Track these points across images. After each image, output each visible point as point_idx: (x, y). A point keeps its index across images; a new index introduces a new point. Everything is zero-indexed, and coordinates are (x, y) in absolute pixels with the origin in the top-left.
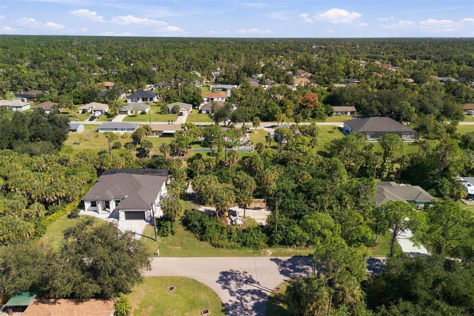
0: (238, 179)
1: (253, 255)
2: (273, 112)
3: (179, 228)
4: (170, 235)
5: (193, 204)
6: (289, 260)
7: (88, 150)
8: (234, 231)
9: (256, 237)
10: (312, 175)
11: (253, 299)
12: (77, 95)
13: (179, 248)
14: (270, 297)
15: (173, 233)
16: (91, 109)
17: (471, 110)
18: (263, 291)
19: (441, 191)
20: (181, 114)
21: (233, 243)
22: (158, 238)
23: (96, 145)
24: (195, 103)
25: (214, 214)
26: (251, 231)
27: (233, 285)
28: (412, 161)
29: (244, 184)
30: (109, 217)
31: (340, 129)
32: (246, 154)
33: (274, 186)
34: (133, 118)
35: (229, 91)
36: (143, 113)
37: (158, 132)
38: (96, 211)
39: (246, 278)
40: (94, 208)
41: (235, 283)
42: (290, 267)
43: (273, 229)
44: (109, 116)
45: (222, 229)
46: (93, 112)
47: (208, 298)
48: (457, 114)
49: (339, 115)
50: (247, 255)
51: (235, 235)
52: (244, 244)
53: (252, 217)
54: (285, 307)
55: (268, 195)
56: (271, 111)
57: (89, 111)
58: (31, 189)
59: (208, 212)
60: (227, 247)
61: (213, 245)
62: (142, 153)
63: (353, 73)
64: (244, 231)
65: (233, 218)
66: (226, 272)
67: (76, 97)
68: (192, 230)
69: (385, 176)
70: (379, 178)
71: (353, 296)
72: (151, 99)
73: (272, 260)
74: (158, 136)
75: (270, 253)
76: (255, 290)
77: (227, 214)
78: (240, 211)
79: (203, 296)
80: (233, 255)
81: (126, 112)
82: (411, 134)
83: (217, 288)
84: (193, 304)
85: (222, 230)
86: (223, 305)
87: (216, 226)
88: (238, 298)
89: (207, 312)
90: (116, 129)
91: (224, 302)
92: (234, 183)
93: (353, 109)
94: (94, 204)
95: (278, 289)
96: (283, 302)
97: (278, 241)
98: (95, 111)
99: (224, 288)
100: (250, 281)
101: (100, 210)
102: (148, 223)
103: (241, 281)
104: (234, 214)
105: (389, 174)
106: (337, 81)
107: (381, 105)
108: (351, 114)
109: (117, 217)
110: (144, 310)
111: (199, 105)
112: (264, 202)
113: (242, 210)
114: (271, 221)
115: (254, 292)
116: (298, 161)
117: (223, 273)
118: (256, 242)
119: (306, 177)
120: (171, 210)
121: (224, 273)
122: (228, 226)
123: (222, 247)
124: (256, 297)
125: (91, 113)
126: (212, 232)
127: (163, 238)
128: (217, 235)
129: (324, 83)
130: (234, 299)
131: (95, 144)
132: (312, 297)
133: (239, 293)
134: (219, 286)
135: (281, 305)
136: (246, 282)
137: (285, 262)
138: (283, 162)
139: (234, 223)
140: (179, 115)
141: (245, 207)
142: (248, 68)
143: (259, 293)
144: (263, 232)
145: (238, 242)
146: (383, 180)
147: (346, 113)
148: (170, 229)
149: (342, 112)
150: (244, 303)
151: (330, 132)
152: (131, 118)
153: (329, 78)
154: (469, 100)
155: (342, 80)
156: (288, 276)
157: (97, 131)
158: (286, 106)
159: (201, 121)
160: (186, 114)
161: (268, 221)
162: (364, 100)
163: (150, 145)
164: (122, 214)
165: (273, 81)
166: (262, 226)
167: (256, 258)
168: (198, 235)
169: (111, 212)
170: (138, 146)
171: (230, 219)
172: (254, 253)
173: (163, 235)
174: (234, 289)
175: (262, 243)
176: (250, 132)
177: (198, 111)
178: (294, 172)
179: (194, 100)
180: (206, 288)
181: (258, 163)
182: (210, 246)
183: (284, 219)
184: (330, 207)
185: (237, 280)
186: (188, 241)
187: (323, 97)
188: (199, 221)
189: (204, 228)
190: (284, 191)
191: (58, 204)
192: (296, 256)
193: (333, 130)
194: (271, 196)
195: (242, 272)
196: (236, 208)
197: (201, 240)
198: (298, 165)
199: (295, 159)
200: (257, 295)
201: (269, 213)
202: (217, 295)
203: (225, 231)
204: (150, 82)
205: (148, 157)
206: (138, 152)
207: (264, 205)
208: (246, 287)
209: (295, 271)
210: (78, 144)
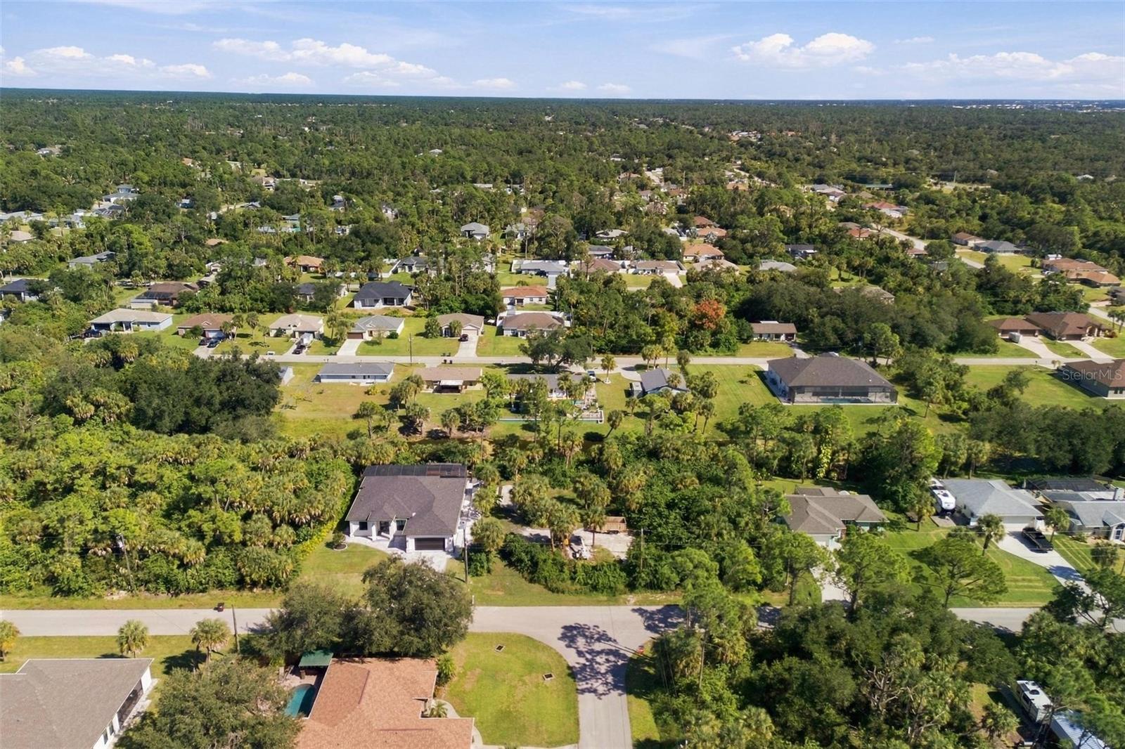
0: (583, 484)
1: (608, 603)
2: (638, 337)
3: (498, 564)
4: (485, 574)
5: (512, 525)
6: (659, 611)
7: (313, 421)
8: (580, 569)
9: (611, 579)
10: (699, 477)
11: (608, 661)
12: (258, 295)
13: (500, 593)
14: (631, 659)
15: (489, 571)
16: (293, 329)
17: (1016, 331)
18: (622, 652)
19: (902, 503)
20: (464, 338)
21: (578, 587)
22: (469, 577)
23: (322, 410)
24: (489, 312)
25: (548, 541)
26: (605, 568)
27: (581, 642)
28: (865, 452)
29: (592, 494)
30: (390, 546)
31: (761, 374)
32: (592, 428)
33: (639, 495)
34: (376, 347)
35: (552, 278)
36: (393, 336)
37: (430, 383)
38: (366, 537)
39: (599, 633)
40: (364, 532)
41: (584, 640)
42: (660, 621)
43: (636, 566)
44: (330, 343)
45: (563, 565)
46: (297, 334)
47: (549, 660)
48: (984, 342)
49: (765, 341)
50: (599, 603)
51: (581, 575)
52: (595, 588)
53: (605, 546)
54: (652, 671)
55: (628, 510)
56: (635, 337)
57: (289, 332)
58: (270, 503)
59: (538, 538)
60: (570, 593)
61: (550, 589)
62: (409, 426)
63: (807, 230)
64: (594, 568)
65: (576, 548)
66: (571, 626)
67: (256, 300)
68: (516, 566)
69: (822, 475)
70: (812, 478)
71: (736, 653)
72: (401, 301)
73: (634, 610)
74: (431, 391)
75: (633, 601)
76: (611, 650)
77: (566, 542)
78: (587, 537)
79: (543, 657)
80: (578, 604)
81: (360, 335)
82: (884, 391)
83: (560, 646)
84: (531, 667)
85: (562, 567)
86: (569, 668)
87: (554, 560)
88: (587, 660)
89: (550, 676)
90: (354, 377)
91: (571, 665)
92: (576, 490)
93: (791, 328)
94: (364, 526)
95: (642, 647)
96: (649, 665)
97: (643, 584)
98: (301, 333)
99: (568, 646)
100: (603, 637)
101: (374, 536)
102: (450, 556)
103: (592, 638)
104: (577, 540)
105: (828, 472)
106: (770, 254)
107: (842, 326)
108: (787, 338)
109: (403, 547)
110: (469, 673)
111: (495, 315)
112: (623, 521)
113: (590, 535)
114: (634, 554)
115: (609, 652)
116: (678, 451)
117: (565, 628)
118: (612, 585)
119: (689, 481)
120: (488, 537)
121: (568, 628)
122: (570, 561)
123: (563, 592)
124: (612, 658)
125: (293, 336)
126: (548, 570)
127: (476, 578)
128: (555, 573)
129: (745, 257)
130: (582, 661)
131: (321, 407)
132: (682, 652)
133: (590, 654)
134: (563, 644)
135: (646, 668)
136: (599, 640)
137: (653, 613)
138: (654, 454)
139: (578, 555)
140: (460, 340)
141: (594, 531)
142: (587, 219)
143: (616, 653)
144: (621, 570)
145: (586, 584)
146: (817, 483)
147: (778, 336)
148: (485, 565)
149: (769, 335)
150: (596, 666)
151: (742, 382)
152: (370, 347)
153: (754, 246)
154: (1020, 306)
155: (781, 248)
156: (657, 632)
157: (318, 379)
158: (662, 326)
159: (504, 354)
160: (473, 337)
161: (629, 553)
162: (813, 311)
163: (424, 413)
164: (411, 543)
165: (640, 252)
166: (620, 561)
167: (612, 607)
168: (526, 574)
169: (391, 537)
170: (401, 412)
171: (572, 549)
172: (608, 600)
173: (477, 574)
174: (582, 648)
175: (621, 587)
176: (598, 380)
177: (494, 329)
178: (671, 472)
179: (487, 306)
180: (546, 648)
181: (613, 457)
182: (545, 591)
183: (653, 550)
184: (719, 535)
185: (586, 637)
186: (512, 583)
187: (738, 298)
188: (527, 553)
189: (535, 564)
190: (654, 505)
191: (309, 526)
192: (668, 606)
193: (747, 379)
194: (634, 512)
195: (591, 626)
196: (579, 532)
197: (531, 581)
198: (677, 458)
199: (674, 449)
200: (615, 656)
201: (630, 538)
202: (561, 656)
203: (566, 569)
204: (389, 253)
205: (421, 433)
206: (402, 425)
207: (623, 526)
208: (598, 646)
209: (666, 626)
210: (291, 407)
